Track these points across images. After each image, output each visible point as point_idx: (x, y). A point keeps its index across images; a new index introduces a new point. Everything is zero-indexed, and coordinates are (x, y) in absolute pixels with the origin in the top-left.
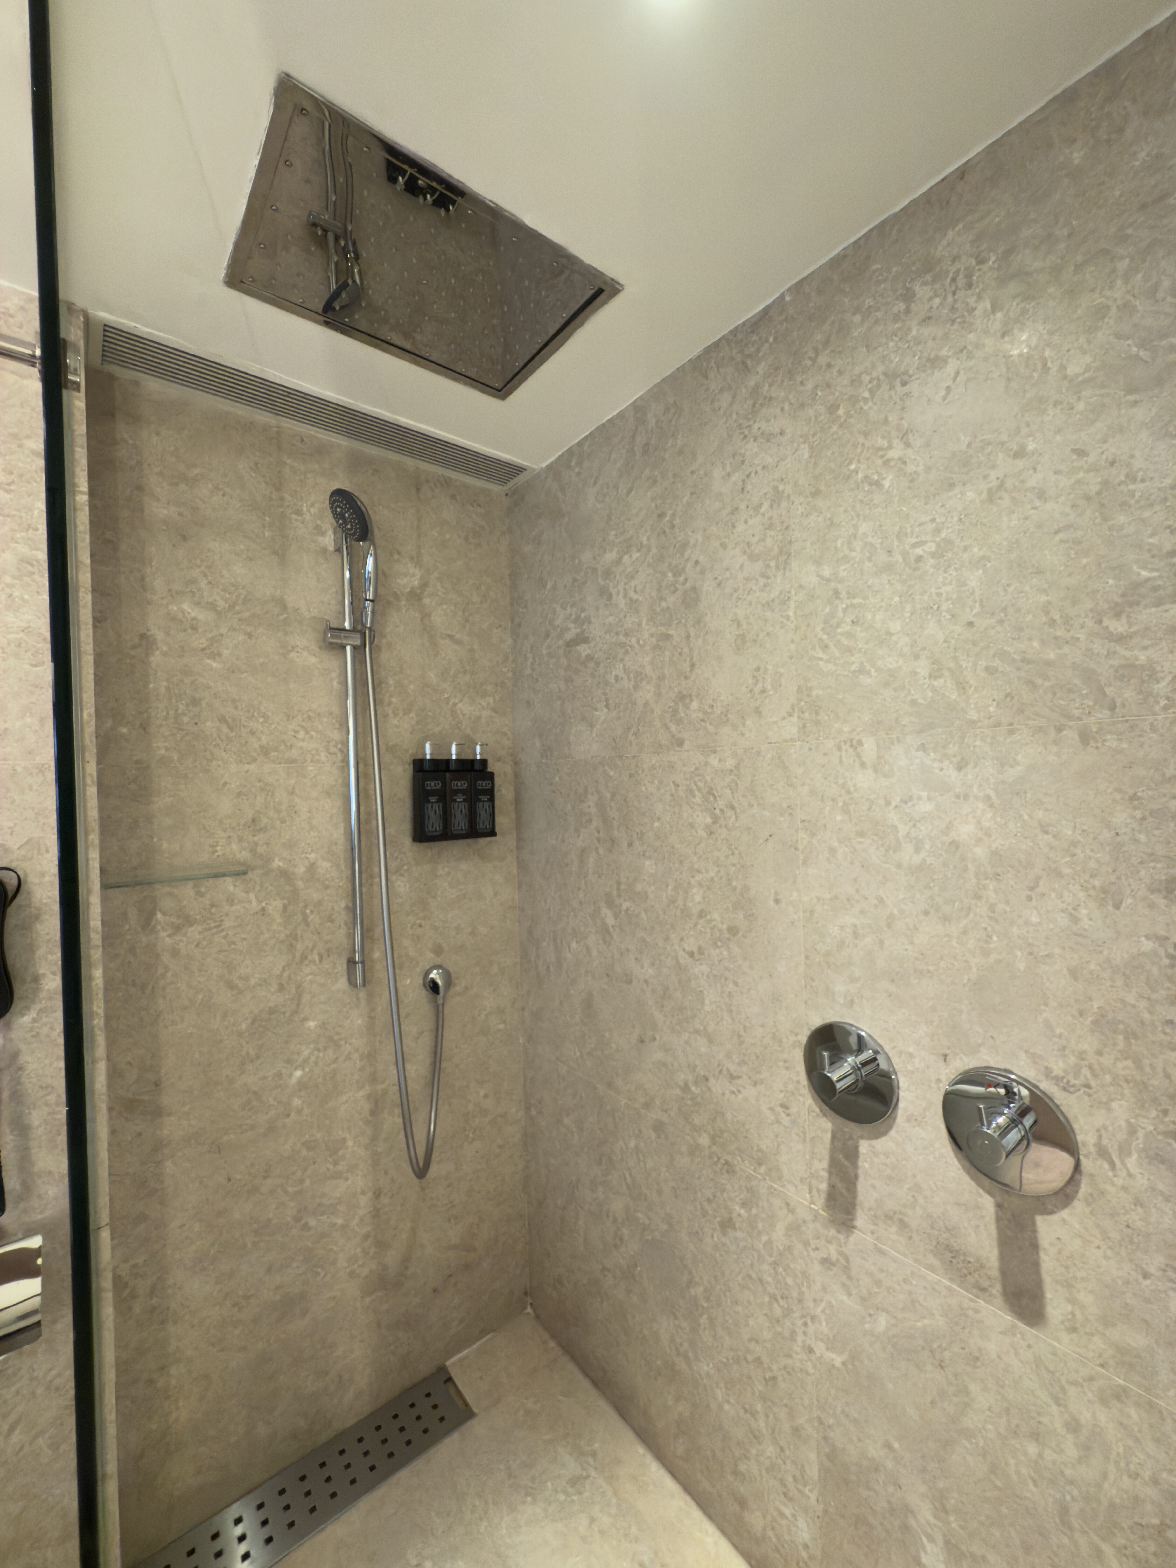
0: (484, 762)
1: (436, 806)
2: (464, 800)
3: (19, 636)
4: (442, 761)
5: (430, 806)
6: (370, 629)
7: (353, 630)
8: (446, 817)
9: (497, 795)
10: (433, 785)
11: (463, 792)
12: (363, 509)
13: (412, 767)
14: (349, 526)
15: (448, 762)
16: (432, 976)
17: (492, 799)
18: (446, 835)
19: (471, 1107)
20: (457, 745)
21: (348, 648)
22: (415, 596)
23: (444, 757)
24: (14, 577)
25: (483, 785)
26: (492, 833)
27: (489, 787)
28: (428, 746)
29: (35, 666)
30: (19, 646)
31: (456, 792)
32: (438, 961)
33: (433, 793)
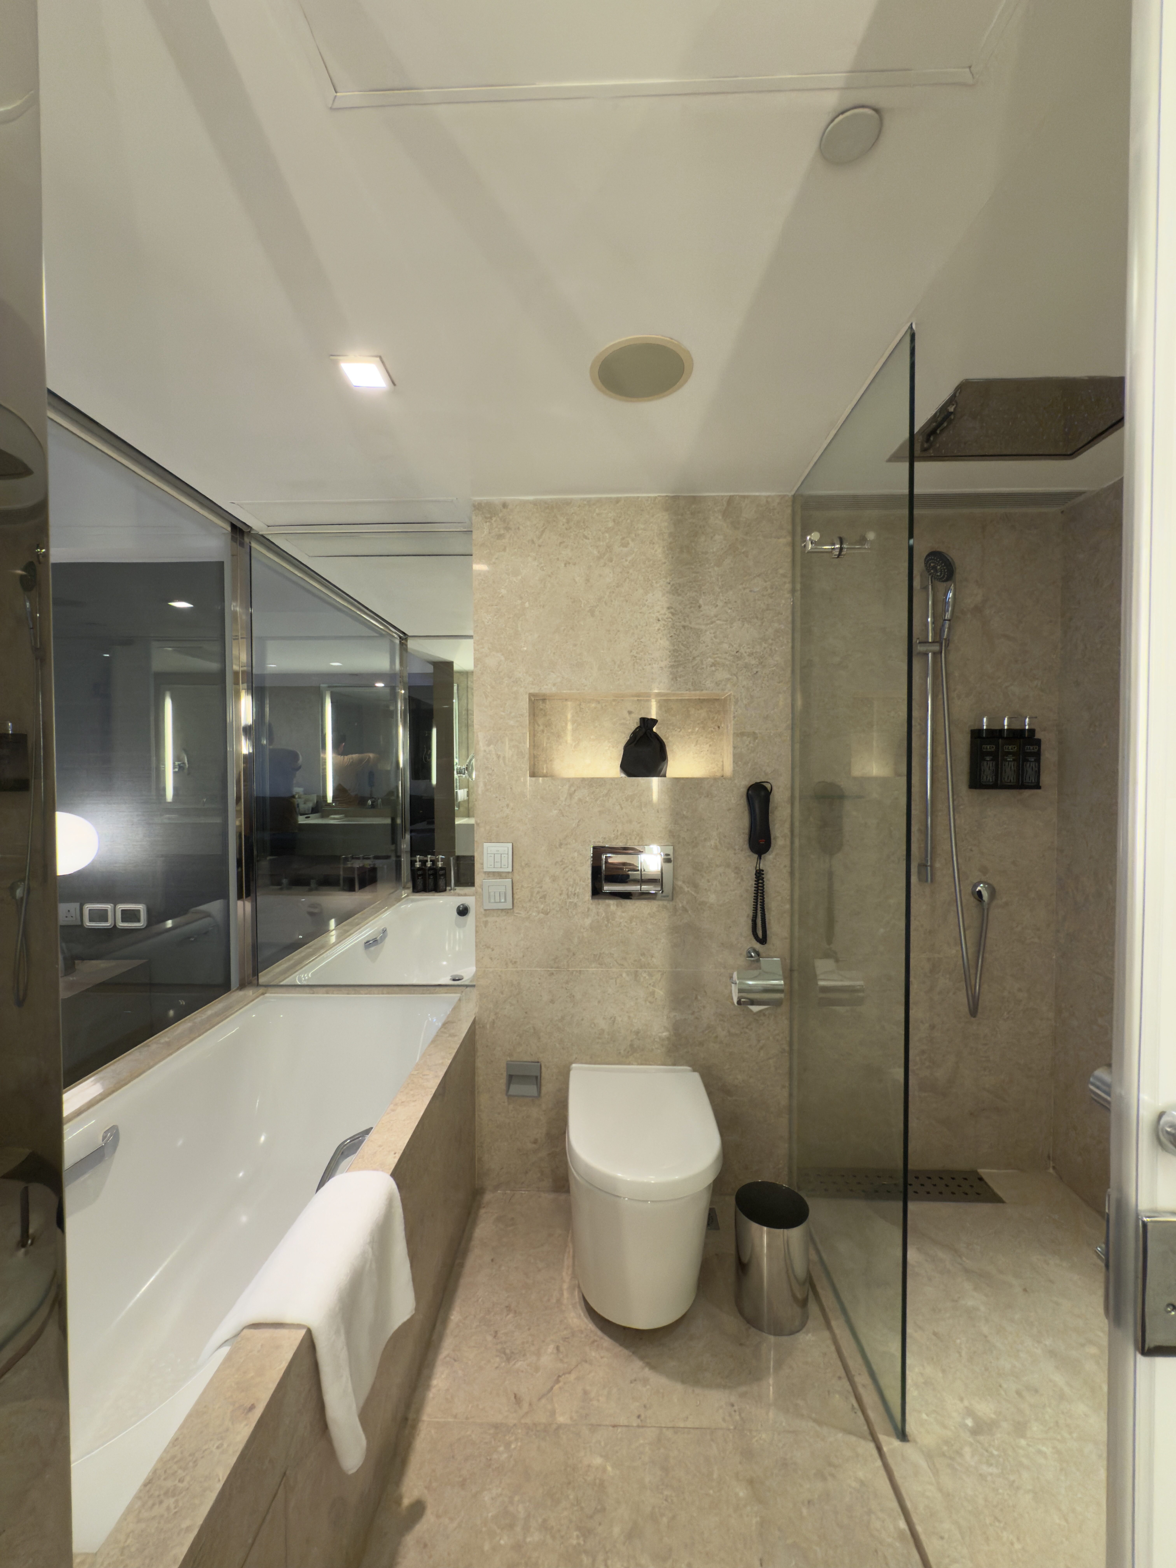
0: (1032, 731)
1: (990, 763)
2: (1014, 760)
3: (773, 669)
4: (996, 730)
5: (985, 763)
6: (946, 639)
7: (933, 642)
8: (997, 772)
9: (1042, 758)
10: (988, 748)
11: (1013, 754)
12: (950, 560)
13: (969, 735)
14: (939, 574)
15: (1002, 731)
16: (979, 888)
17: (1038, 760)
18: (997, 785)
19: (1006, 994)
20: (1008, 718)
21: (930, 654)
22: (978, 610)
23: (997, 727)
24: (772, 640)
25: (1031, 749)
26: (1037, 786)
27: (1036, 750)
28: (985, 720)
29: (779, 683)
30: (773, 674)
31: (1008, 753)
32: (984, 878)
33: (988, 753)
